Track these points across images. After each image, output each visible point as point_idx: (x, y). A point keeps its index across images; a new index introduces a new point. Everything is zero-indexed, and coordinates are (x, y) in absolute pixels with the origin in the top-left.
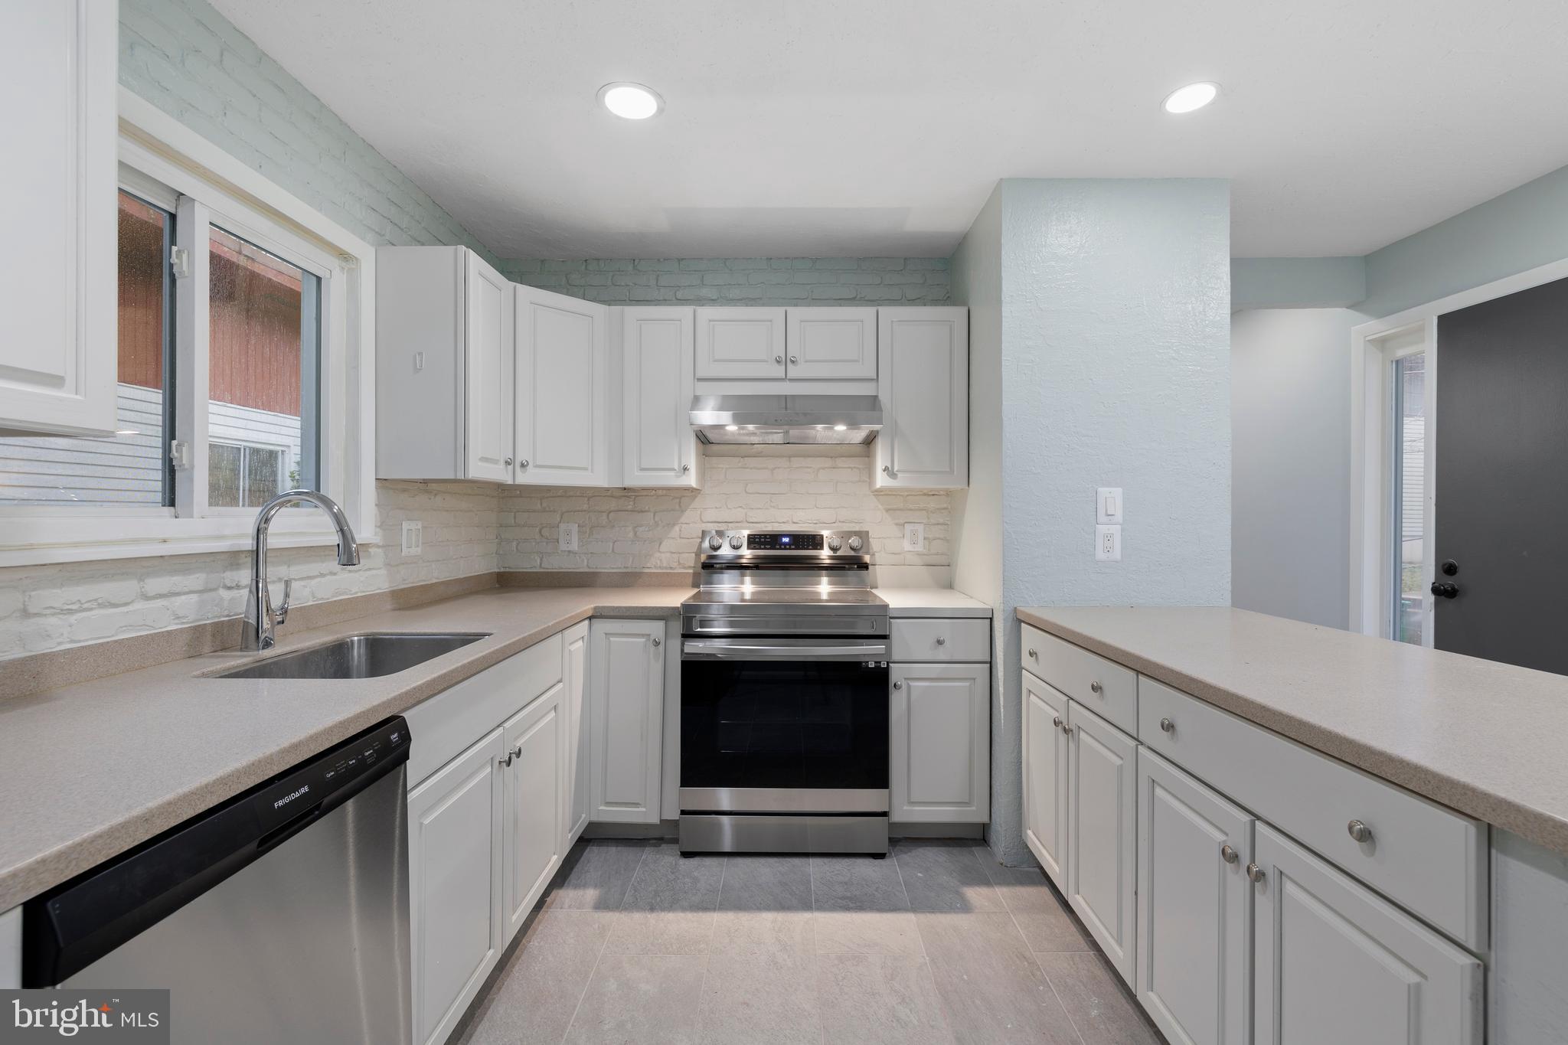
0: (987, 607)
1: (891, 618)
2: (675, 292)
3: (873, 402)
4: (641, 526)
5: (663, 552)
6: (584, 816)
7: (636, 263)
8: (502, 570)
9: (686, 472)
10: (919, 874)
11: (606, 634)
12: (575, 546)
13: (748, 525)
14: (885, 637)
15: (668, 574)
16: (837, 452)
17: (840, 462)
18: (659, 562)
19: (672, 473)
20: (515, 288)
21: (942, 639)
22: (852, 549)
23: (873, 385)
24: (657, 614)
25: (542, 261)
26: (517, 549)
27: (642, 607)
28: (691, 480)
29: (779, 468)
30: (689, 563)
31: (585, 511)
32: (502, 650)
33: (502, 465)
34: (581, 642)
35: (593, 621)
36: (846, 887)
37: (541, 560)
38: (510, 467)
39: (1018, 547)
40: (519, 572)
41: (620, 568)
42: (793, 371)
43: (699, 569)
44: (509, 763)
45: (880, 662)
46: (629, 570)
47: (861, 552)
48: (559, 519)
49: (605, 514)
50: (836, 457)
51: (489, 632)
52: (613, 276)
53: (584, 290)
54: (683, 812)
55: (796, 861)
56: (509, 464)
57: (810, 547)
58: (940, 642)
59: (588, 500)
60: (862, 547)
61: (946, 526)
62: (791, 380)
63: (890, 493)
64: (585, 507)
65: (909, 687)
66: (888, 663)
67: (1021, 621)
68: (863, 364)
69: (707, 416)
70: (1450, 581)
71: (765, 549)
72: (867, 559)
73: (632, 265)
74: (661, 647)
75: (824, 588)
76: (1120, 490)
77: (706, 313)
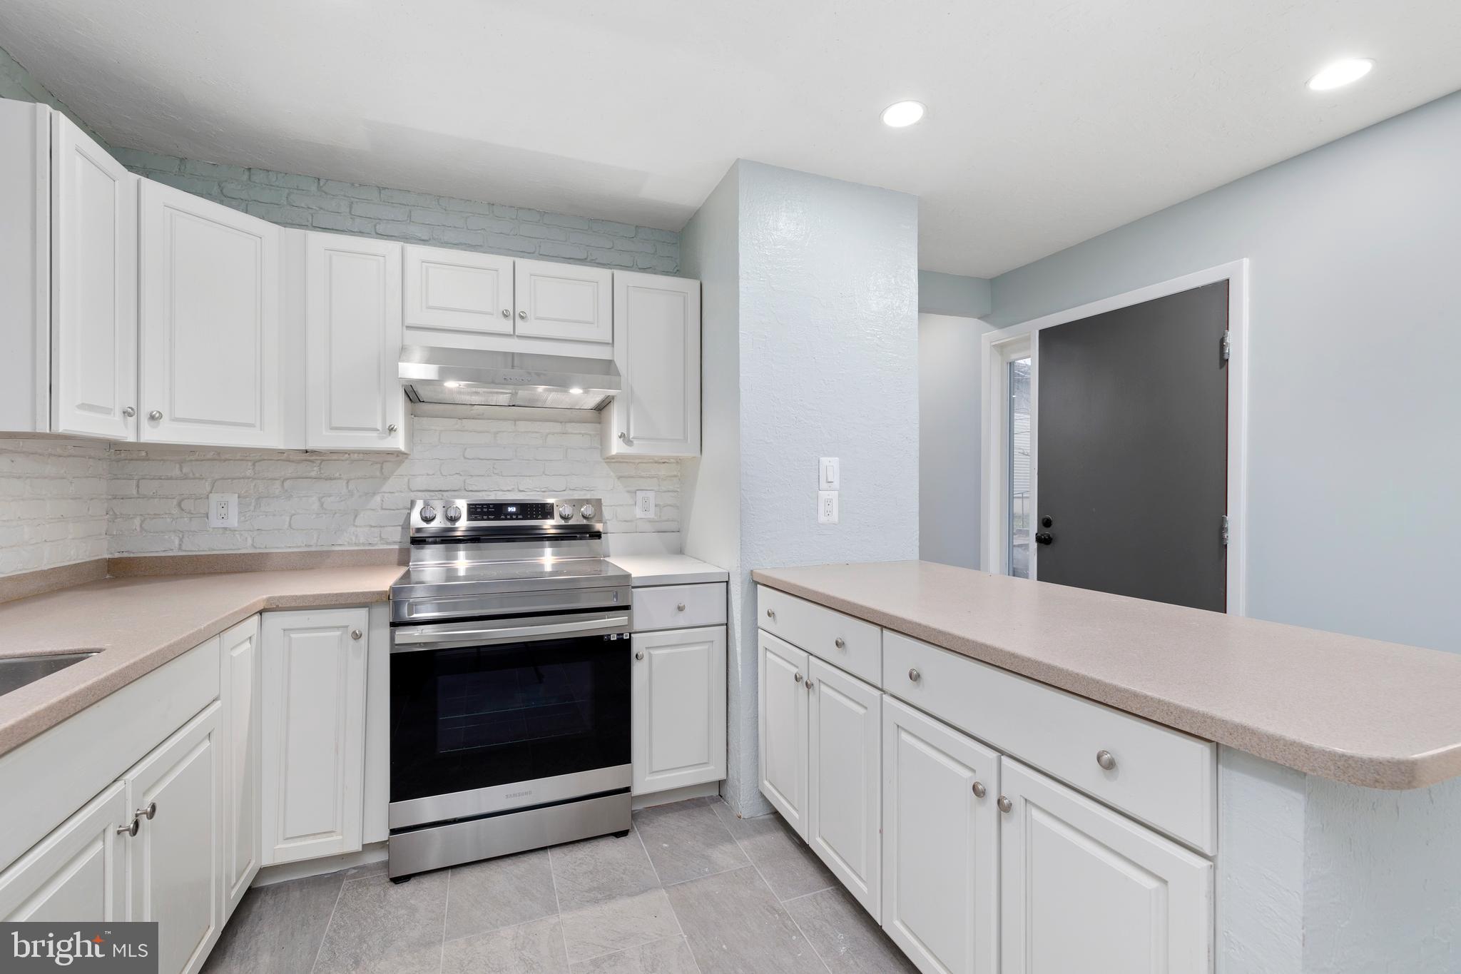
0: (725, 571)
1: (634, 587)
2: (375, 226)
3: (608, 367)
4: (330, 496)
5: (360, 527)
6: (253, 862)
7: (321, 184)
8: (117, 555)
9: (393, 433)
10: (665, 845)
11: (284, 630)
12: (233, 521)
13: (466, 493)
14: (627, 608)
15: (365, 551)
16: (570, 416)
17: (570, 427)
18: (354, 538)
19: (375, 434)
20: (139, 183)
21: (682, 605)
22: (584, 517)
23: (608, 349)
24: (358, 601)
25: (182, 160)
26: (141, 526)
27: (337, 594)
28: (399, 442)
29: (503, 432)
30: (394, 538)
31: (249, 478)
32: (120, 674)
33: (118, 416)
34: (247, 645)
35: (265, 615)
36: (591, 876)
37: (181, 540)
38: (132, 420)
39: (754, 513)
40: (145, 557)
41: (300, 547)
42: (522, 328)
43: (408, 544)
44: (135, 830)
45: (623, 634)
46: (313, 549)
47: (593, 520)
48: (208, 489)
49: (278, 483)
50: (566, 422)
51: (98, 646)
52: (289, 194)
53: (247, 205)
54: (393, 832)
55: (534, 860)
56: (130, 415)
57: (540, 517)
58: (680, 609)
59: (254, 465)
60: (594, 516)
61: (676, 493)
62: (520, 337)
63: (622, 460)
64: (249, 473)
65: (650, 655)
66: (630, 634)
67: (756, 583)
68: (598, 327)
69: (416, 370)
70: (1047, 531)
71: (488, 519)
72: (599, 527)
73: (316, 184)
74: (363, 641)
75: (548, 559)
76: (836, 459)
77: (416, 252)
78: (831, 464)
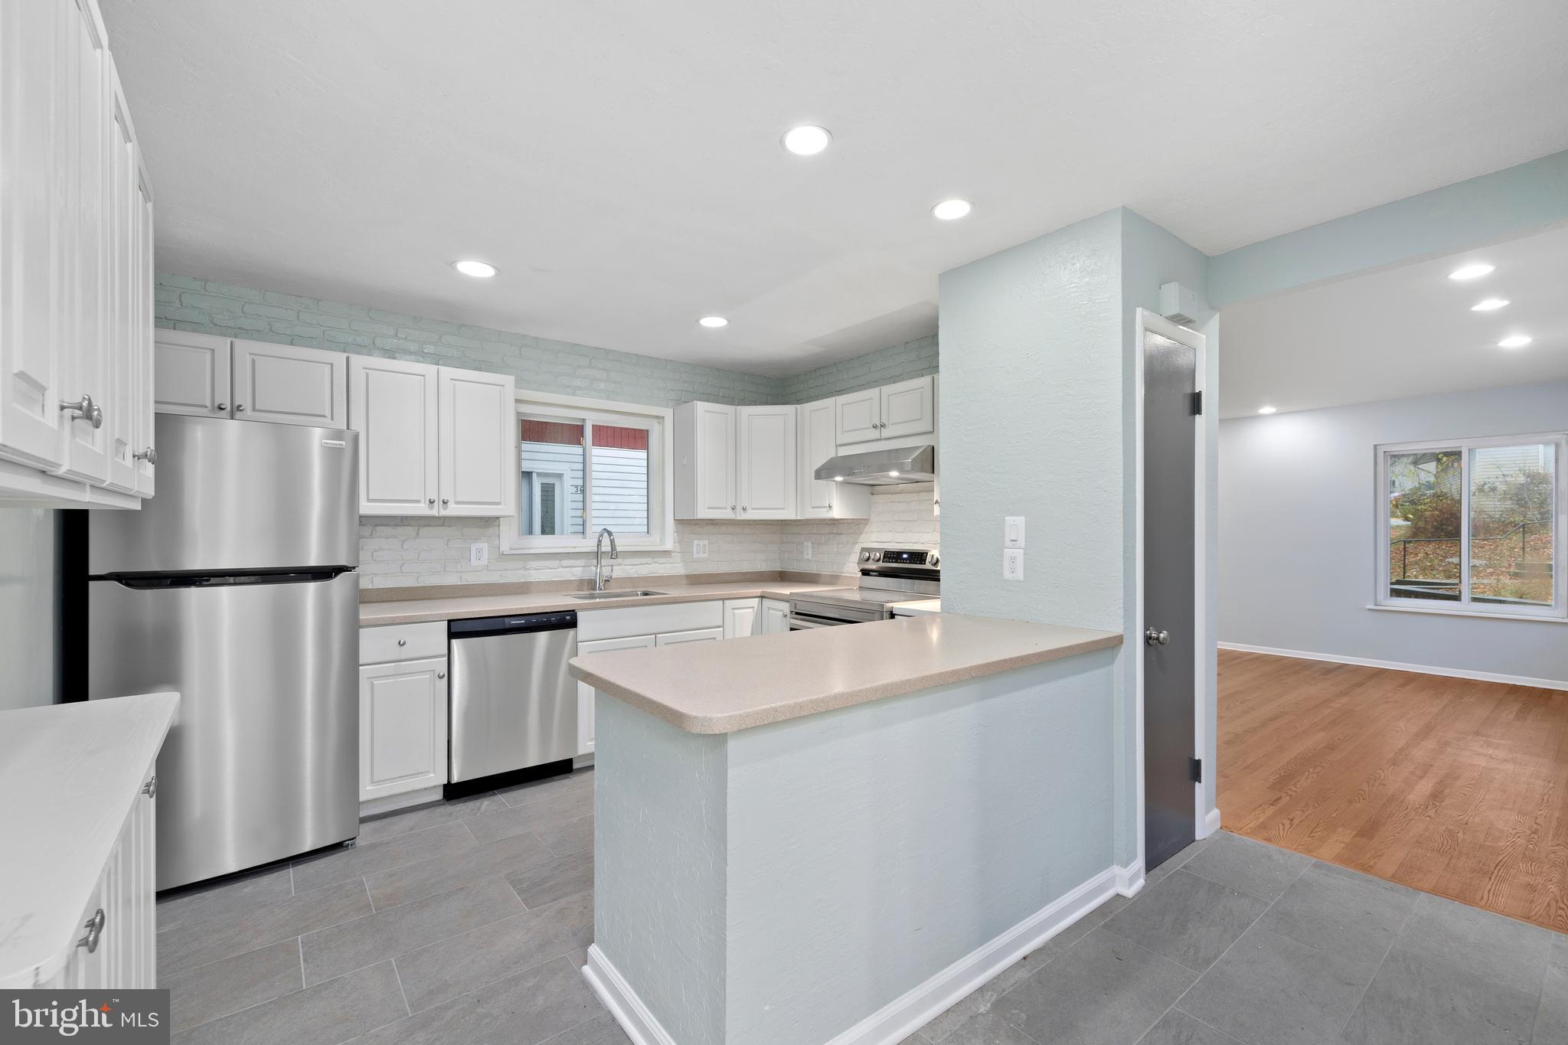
5: (851, 563)
8: (782, 569)
9: (831, 508)
11: (768, 608)
18: (848, 569)
20: (736, 410)
23: (931, 436)
28: (835, 514)
33: (729, 510)
34: (748, 610)
35: (763, 599)
37: (797, 564)
41: (831, 572)
46: (835, 574)
49: (824, 536)
56: (734, 509)
57: (918, 562)
59: (817, 527)
62: (884, 439)
64: (815, 531)
68: (924, 421)
71: (893, 562)
74: (787, 619)
76: (1023, 518)
77: (841, 400)
78: (1016, 525)
